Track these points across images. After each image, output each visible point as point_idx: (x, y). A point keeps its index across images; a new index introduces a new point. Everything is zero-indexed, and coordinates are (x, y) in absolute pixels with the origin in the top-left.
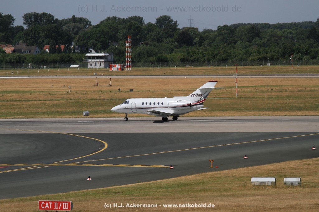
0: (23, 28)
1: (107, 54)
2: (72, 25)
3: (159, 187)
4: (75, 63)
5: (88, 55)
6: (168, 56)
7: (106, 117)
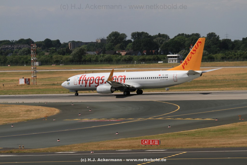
0: (132, 41)
1: (179, 55)
2: (159, 38)
3: (209, 131)
4: (160, 60)
5: (168, 55)
6: (214, 56)
7: (178, 91)
